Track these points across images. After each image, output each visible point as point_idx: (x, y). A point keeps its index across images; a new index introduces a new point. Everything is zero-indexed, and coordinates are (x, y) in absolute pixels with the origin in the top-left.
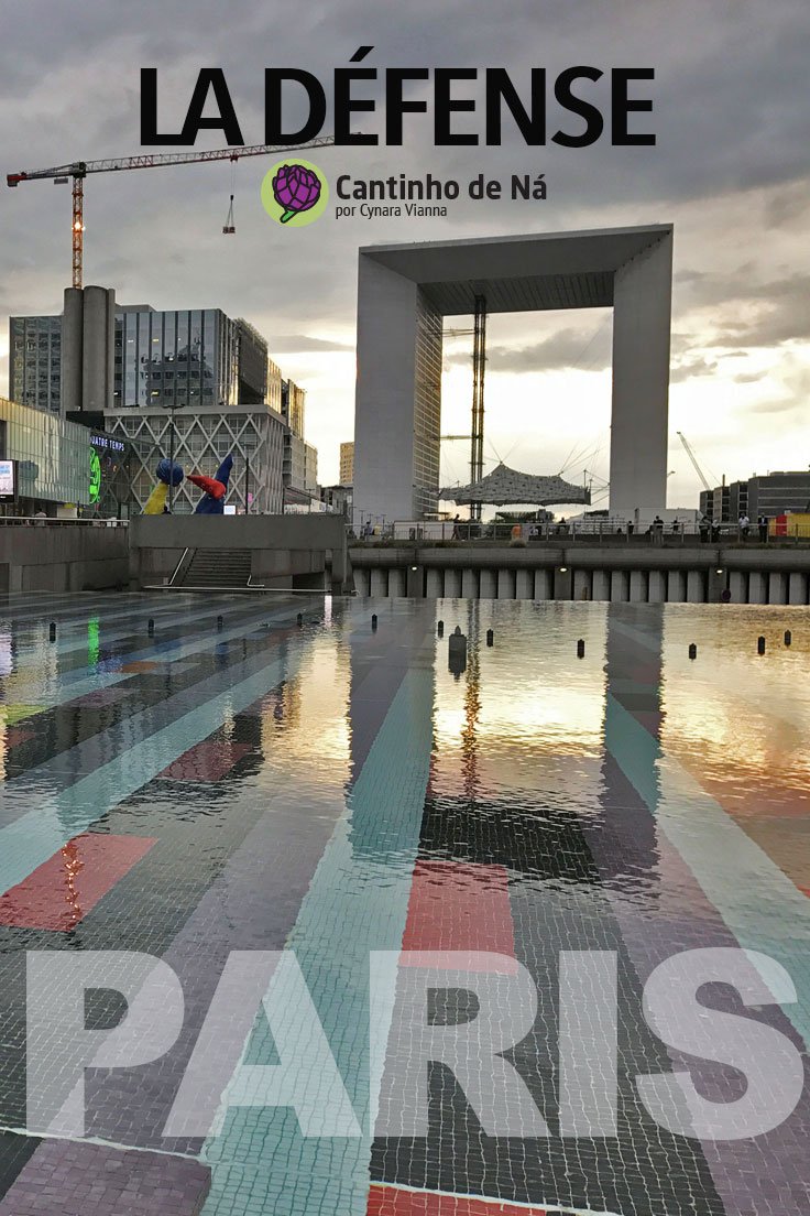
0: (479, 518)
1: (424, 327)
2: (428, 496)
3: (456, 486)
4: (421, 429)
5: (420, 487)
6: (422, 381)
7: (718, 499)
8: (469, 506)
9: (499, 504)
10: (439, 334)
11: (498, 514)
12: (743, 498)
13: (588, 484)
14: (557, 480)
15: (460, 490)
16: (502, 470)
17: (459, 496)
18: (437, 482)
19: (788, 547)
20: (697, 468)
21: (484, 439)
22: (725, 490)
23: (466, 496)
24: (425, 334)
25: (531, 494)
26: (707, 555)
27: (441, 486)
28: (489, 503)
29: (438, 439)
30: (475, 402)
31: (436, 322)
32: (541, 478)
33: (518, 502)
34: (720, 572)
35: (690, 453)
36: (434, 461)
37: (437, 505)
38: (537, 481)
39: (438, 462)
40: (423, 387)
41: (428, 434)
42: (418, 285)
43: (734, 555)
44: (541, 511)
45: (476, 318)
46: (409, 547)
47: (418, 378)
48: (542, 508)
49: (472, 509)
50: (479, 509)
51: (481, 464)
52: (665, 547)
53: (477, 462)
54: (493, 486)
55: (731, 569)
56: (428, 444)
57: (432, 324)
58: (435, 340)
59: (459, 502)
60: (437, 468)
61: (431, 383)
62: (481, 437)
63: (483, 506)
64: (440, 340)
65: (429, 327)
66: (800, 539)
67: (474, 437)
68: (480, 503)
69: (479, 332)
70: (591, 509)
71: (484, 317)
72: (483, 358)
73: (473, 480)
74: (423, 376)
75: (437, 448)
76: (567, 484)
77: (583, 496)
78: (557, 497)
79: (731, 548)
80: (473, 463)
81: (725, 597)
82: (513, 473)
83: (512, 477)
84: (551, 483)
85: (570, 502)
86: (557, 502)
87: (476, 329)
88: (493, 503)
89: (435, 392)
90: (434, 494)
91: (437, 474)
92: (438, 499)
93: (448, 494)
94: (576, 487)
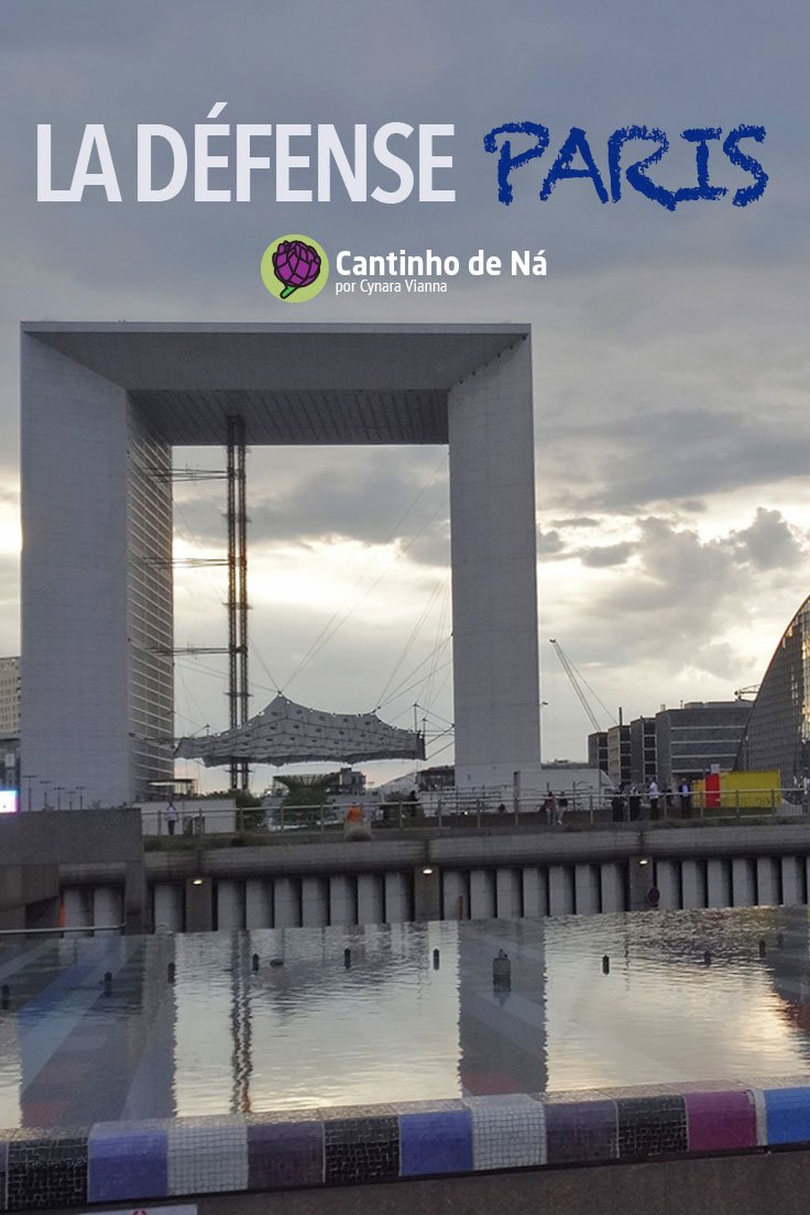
0: (245, 786)
1: (142, 465)
2: (154, 750)
3: (204, 733)
4: (141, 637)
5: (141, 736)
6: (140, 554)
7: (615, 745)
8: (228, 767)
9: (279, 761)
10: (166, 475)
11: (277, 778)
12: (650, 742)
13: (420, 727)
14: (371, 720)
15: (213, 740)
16: (281, 707)
17: (210, 751)
18: (171, 726)
19: (726, 823)
20: (582, 697)
21: (249, 653)
22: (624, 731)
23: (223, 752)
24: (142, 474)
25: (331, 744)
26: (625, 839)
27: (178, 734)
28: (260, 761)
29: (169, 652)
30: (232, 591)
31: (161, 454)
32: (346, 719)
33: (309, 758)
34: (643, 862)
35: (571, 675)
36: (164, 690)
37: (171, 766)
38: (340, 723)
39: (171, 692)
40: (142, 564)
41: (155, 647)
42: (130, 393)
43: (661, 838)
44: (344, 771)
45: (230, 452)
46: (187, 848)
47: (133, 549)
48: (346, 765)
49: (234, 771)
50: (246, 771)
51: (245, 695)
52: (570, 830)
53: (238, 693)
54: (267, 731)
55: (658, 857)
56: (155, 662)
57: (154, 458)
58: (160, 486)
59: (211, 761)
60: (170, 704)
61: (156, 558)
62: (244, 650)
63: (251, 766)
64: (168, 484)
65: (148, 462)
66: (744, 810)
67: (233, 650)
68: (246, 761)
69: (236, 475)
70: (425, 766)
71: (242, 452)
72: (243, 519)
73: (233, 724)
74: (142, 546)
75: (170, 668)
76: (387, 727)
77: (413, 746)
78: (372, 748)
79: (656, 827)
80: (233, 695)
81: (652, 900)
82: (300, 710)
83: (298, 717)
84: (362, 726)
85: (394, 755)
86: (373, 756)
87: (231, 470)
88: (268, 760)
89: (163, 573)
90: (166, 747)
91: (171, 713)
92: (175, 755)
93: (191, 747)
94: (403, 732)
